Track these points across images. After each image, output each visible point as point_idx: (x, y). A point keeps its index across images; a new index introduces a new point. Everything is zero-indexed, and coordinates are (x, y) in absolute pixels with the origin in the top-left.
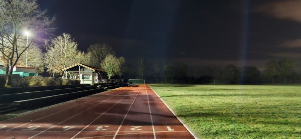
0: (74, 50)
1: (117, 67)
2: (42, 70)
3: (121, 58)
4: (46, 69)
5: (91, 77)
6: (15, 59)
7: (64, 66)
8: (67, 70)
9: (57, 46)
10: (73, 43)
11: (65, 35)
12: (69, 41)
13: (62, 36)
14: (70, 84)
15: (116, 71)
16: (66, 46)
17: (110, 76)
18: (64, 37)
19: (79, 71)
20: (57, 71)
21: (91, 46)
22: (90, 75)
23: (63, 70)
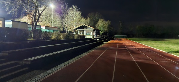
0: (79, 17)
1: (106, 27)
2: (62, 30)
3: (108, 21)
4: (64, 29)
5: (91, 33)
6: (37, 16)
7: (74, 27)
8: (76, 29)
9: (69, 14)
10: (79, 12)
11: (74, 7)
12: (76, 10)
13: (72, 7)
14: (79, 38)
15: (105, 30)
16: (75, 14)
17: (101, 33)
18: (73, 8)
19: (84, 29)
20: (70, 30)
21: (89, 14)
22: (90, 32)
23: (74, 29)
